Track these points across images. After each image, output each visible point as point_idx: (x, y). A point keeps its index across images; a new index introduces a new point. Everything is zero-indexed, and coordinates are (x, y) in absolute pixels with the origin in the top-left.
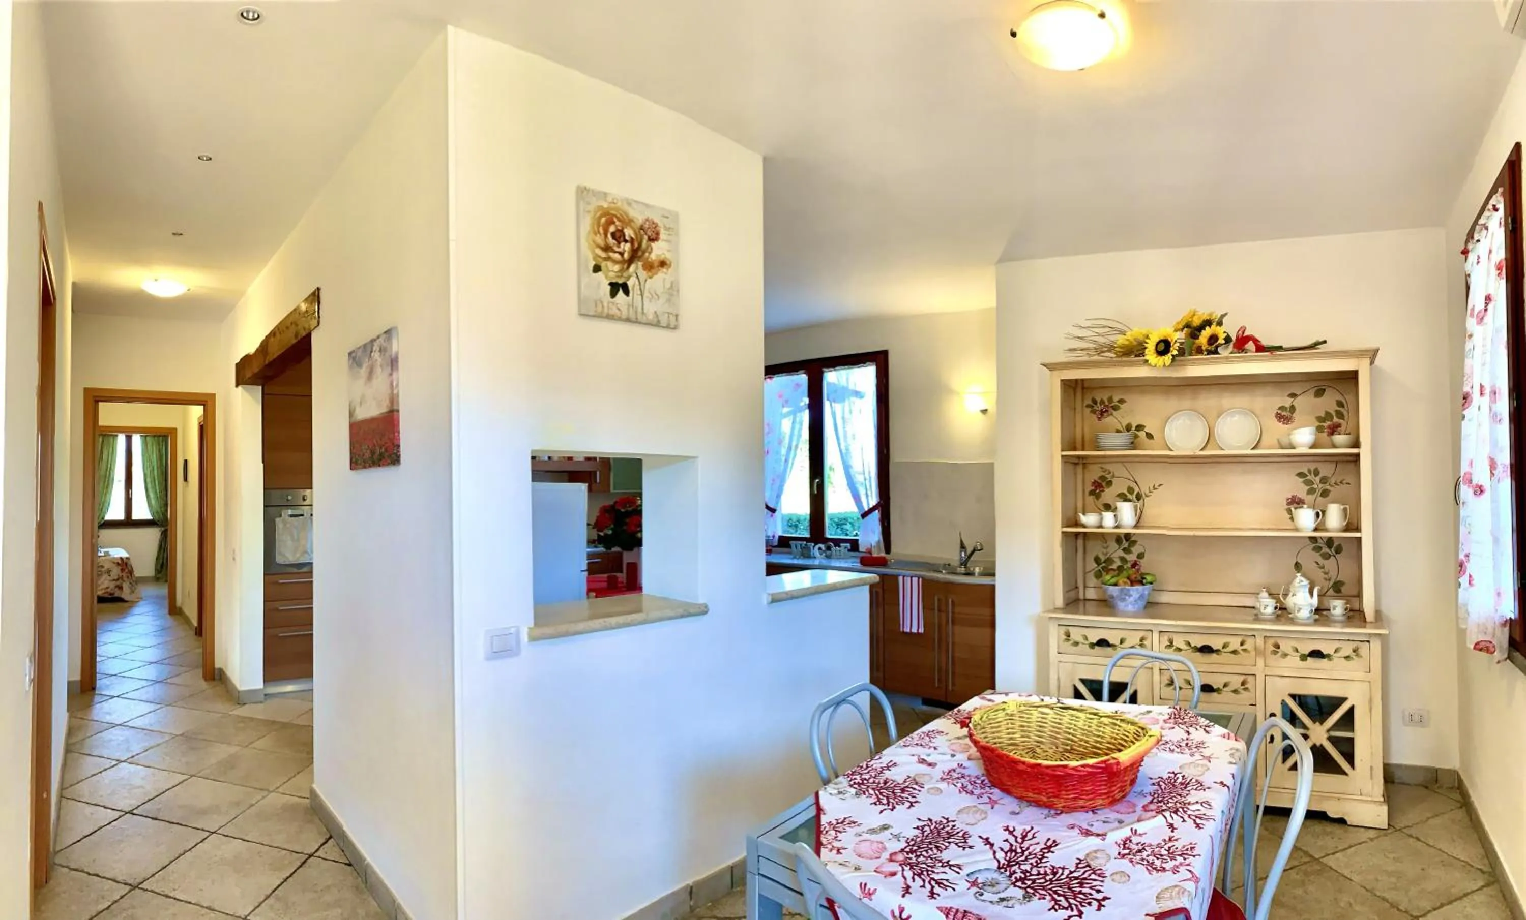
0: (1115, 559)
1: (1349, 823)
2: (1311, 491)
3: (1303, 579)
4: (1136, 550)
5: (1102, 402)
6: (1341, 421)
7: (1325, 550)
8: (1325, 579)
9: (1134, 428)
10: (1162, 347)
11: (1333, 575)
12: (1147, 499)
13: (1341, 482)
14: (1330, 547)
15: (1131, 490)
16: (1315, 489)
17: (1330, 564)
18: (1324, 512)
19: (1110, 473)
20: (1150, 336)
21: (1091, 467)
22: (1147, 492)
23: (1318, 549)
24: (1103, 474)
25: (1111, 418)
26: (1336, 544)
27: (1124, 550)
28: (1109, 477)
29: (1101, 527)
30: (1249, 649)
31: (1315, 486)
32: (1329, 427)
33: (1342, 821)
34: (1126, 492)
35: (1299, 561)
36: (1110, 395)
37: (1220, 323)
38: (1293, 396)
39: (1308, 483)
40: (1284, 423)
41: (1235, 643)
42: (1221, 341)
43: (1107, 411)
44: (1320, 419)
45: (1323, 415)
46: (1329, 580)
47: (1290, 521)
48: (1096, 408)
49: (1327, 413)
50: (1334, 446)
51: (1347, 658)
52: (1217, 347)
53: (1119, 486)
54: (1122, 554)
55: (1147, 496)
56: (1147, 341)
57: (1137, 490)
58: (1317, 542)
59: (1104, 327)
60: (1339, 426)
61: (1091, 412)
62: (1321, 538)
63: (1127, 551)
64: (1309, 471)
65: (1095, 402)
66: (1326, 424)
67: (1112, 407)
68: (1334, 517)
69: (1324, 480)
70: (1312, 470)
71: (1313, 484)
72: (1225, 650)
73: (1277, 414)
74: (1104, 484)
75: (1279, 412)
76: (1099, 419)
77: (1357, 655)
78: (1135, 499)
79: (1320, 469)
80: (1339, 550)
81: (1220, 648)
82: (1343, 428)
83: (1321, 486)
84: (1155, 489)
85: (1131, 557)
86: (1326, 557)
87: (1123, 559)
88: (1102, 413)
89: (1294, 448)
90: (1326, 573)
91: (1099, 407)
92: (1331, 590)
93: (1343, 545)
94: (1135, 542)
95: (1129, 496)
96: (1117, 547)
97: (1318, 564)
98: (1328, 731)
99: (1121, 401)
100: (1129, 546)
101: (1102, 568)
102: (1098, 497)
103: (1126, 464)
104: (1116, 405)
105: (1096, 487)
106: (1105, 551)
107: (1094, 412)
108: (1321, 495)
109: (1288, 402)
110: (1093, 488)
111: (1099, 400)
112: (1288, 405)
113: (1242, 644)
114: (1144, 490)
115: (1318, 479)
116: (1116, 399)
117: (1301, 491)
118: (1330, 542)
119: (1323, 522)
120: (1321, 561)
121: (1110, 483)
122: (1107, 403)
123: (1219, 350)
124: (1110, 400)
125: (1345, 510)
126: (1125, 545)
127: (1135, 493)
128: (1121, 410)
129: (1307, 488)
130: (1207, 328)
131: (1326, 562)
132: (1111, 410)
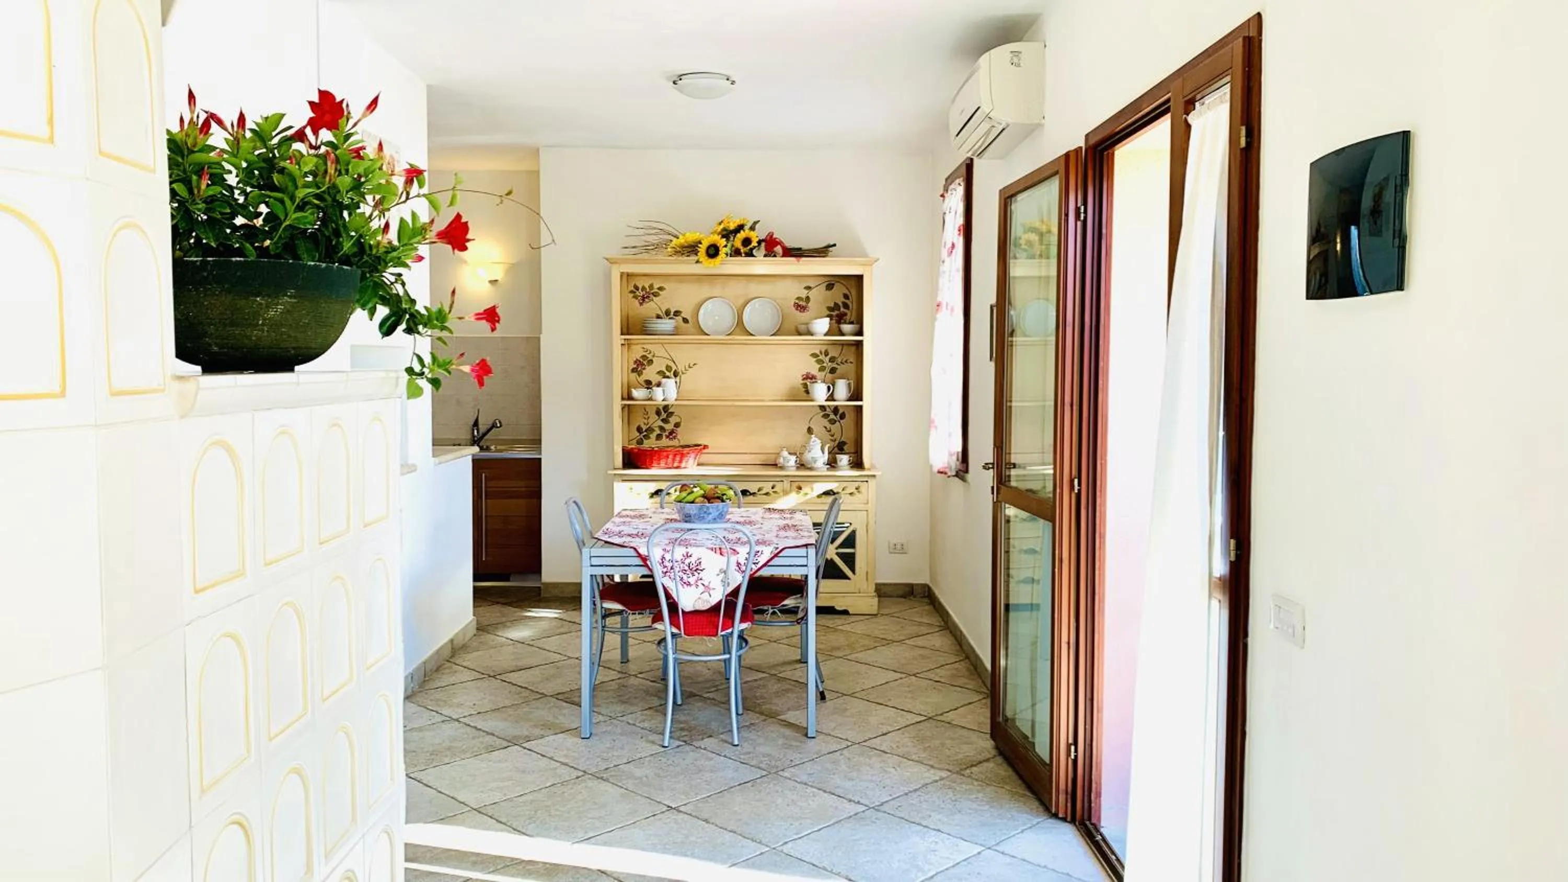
0: (656, 429)
1: (851, 613)
2: (822, 369)
3: (816, 439)
4: (673, 420)
5: (644, 288)
6: (846, 311)
7: (832, 416)
8: (832, 440)
9: (672, 313)
10: (712, 251)
11: (838, 436)
12: (683, 376)
13: (846, 362)
14: (836, 415)
15: (669, 368)
16: (825, 368)
17: (835, 428)
18: (833, 385)
19: (650, 353)
20: (703, 242)
21: (633, 347)
22: (683, 369)
23: (826, 416)
24: (644, 354)
25: (651, 303)
26: (841, 411)
27: (663, 420)
28: (650, 356)
29: (650, 399)
30: (779, 491)
31: (825, 365)
32: (837, 316)
33: (845, 612)
34: (664, 369)
35: (812, 426)
36: (650, 282)
37: (752, 228)
38: (809, 288)
39: (820, 362)
40: (800, 312)
41: (767, 487)
42: (754, 244)
43: (648, 297)
44: (830, 309)
45: (832, 305)
46: (835, 440)
47: (805, 394)
48: (637, 293)
49: (836, 304)
50: (842, 334)
51: (851, 494)
52: (752, 249)
53: (659, 365)
54: (660, 423)
55: (683, 373)
56: (700, 245)
57: (674, 368)
58: (825, 410)
59: (655, 228)
60: (845, 314)
61: (634, 297)
62: (829, 406)
63: (665, 421)
64: (821, 353)
65: (637, 288)
66: (834, 314)
67: (653, 294)
68: (842, 390)
69: (832, 360)
70: (823, 351)
71: (823, 362)
72: (760, 493)
73: (795, 303)
74: (645, 363)
75: (797, 301)
76: (641, 304)
77: (859, 492)
78: (672, 376)
79: (829, 351)
80: (843, 416)
81: (756, 491)
82: (848, 317)
83: (830, 364)
84: (690, 367)
85: (670, 427)
86: (833, 422)
87: (662, 428)
88: (643, 298)
89: (812, 335)
90: (832, 436)
91: (640, 293)
92: (836, 449)
93: (846, 413)
94: (672, 413)
95: (668, 374)
96: (657, 417)
97: (826, 427)
98: (837, 548)
99: (661, 289)
100: (667, 416)
101: (644, 436)
102: (640, 374)
103: (665, 346)
104: (656, 292)
105: (638, 365)
106: (646, 421)
107: (635, 297)
108: (830, 372)
109: (804, 293)
110: (635, 366)
111: (640, 287)
112: (804, 296)
113: (773, 488)
114: (681, 368)
115: (827, 359)
116: (656, 286)
117: (814, 369)
118: (836, 410)
119: (832, 395)
120: (828, 425)
121: (651, 362)
122: (648, 290)
123: (754, 252)
124: (651, 286)
125: (849, 384)
126: (664, 416)
127: (673, 370)
128: (660, 297)
129: (819, 366)
130: (742, 232)
131: (833, 427)
132: (651, 296)
